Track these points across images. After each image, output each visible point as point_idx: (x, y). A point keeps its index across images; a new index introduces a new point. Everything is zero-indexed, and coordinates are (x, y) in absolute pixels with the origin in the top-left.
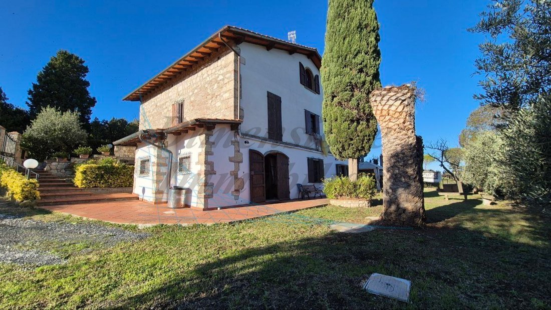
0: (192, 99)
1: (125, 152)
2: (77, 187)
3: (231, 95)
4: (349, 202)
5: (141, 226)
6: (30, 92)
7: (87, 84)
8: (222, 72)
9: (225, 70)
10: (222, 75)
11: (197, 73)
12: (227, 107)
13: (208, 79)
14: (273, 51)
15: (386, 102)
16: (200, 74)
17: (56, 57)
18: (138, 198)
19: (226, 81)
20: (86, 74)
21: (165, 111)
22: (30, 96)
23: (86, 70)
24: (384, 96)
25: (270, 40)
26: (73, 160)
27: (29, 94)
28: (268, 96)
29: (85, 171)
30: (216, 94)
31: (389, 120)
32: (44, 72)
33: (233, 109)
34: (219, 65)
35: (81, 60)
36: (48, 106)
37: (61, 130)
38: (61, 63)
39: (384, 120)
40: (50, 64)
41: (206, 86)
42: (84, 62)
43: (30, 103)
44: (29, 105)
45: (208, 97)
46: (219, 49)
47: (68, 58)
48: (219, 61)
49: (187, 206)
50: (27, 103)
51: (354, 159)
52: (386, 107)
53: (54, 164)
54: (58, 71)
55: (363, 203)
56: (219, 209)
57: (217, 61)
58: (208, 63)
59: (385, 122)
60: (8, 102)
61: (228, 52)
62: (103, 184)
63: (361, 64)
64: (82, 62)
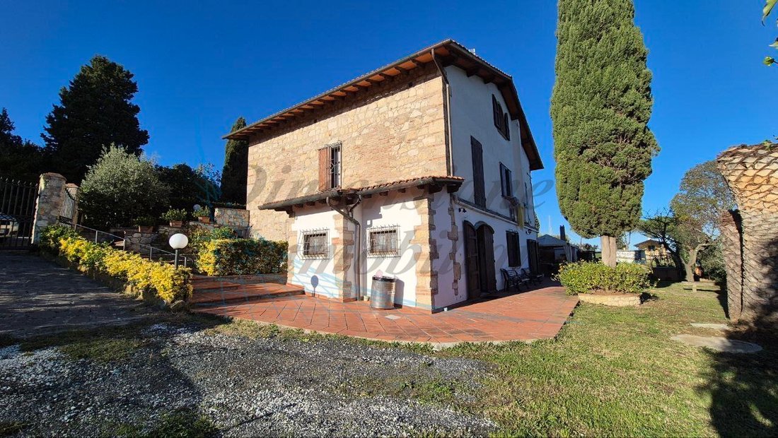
0: (359, 142)
1: (230, 217)
2: (205, 273)
3: (439, 140)
4: (617, 298)
5: (436, 346)
6: (50, 120)
7: (137, 109)
8: (418, 105)
9: (424, 103)
10: (419, 109)
11: (366, 104)
12: (431, 157)
13: (390, 114)
14: (473, 78)
15: (765, 166)
16: (373, 105)
17: (91, 66)
18: (303, 293)
19: (426, 119)
20: (133, 94)
21: (303, 158)
22: (48, 126)
23: (133, 88)
24: (761, 158)
25: (478, 63)
26: (162, 230)
27: (48, 122)
28: (472, 144)
29: (219, 250)
30: (408, 138)
31: (769, 191)
32: (71, 88)
33: (445, 160)
34: (410, 95)
35: (128, 72)
36: (113, 144)
37: (137, 182)
38: (100, 76)
39: (758, 191)
40: (81, 77)
41: (387, 124)
42: (132, 76)
43: (48, 135)
44: (46, 140)
45: (391, 141)
46: (411, 72)
47: (110, 68)
48: (412, 89)
49: (398, 306)
50: (43, 135)
51: (611, 238)
52: (765, 173)
53: (135, 235)
54: (94, 88)
55: (634, 300)
56: (446, 309)
57: (408, 88)
58: (389, 90)
59: (758, 193)
60: (13, 133)
61: (429, 77)
62: (240, 269)
63: (633, 104)
64: (129, 75)
